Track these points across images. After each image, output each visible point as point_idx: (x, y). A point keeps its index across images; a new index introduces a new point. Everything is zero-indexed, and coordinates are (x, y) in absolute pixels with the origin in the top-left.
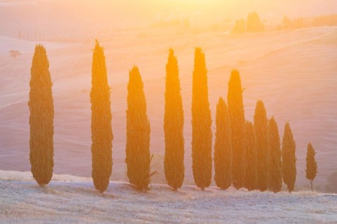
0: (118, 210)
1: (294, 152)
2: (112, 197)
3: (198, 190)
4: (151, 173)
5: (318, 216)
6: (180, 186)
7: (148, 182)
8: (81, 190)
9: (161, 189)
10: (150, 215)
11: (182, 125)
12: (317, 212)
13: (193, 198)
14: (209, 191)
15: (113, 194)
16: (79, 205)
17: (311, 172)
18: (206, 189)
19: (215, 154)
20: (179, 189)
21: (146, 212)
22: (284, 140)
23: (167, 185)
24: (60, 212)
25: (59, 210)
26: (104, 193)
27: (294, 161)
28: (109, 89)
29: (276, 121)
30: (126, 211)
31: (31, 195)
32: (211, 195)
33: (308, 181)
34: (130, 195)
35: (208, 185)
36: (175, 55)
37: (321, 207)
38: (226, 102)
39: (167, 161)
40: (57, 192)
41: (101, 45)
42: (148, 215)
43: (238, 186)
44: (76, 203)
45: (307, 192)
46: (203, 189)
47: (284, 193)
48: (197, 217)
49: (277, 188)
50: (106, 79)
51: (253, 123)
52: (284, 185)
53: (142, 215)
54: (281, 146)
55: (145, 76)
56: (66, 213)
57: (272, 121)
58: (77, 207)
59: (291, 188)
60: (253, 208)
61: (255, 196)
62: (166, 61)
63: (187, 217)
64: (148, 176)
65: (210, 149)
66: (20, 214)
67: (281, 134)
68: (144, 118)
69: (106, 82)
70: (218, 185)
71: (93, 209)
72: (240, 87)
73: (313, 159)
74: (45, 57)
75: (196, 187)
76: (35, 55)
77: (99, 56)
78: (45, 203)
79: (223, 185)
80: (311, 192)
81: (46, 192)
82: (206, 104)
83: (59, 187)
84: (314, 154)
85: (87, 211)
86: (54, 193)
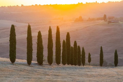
0: (32, 70)
1: (85, 55)
2: (32, 66)
3: (57, 65)
4: (43, 60)
5: (88, 73)
6: (52, 64)
7: (43, 63)
8: (23, 64)
9: (46, 64)
10: (41, 72)
11: (52, 47)
12: (88, 72)
13: (55, 67)
14: (60, 65)
15: (33, 66)
16: (21, 69)
17: (90, 61)
18: (59, 65)
19: (62, 55)
20: (51, 65)
21: (39, 71)
22: (82, 52)
23: (48, 64)
24: (15, 71)
25: (15, 70)
26: (30, 65)
27: (85, 57)
28: (32, 37)
29: (80, 46)
30: (34, 71)
31: (8, 66)
32: (60, 66)
33: (89, 63)
34: (37, 66)
35: (59, 64)
36: (51, 28)
37: (89, 70)
38: (65, 41)
39: (48, 57)
40: (17, 65)
41: (30, 25)
42: (40, 72)
43: (68, 64)
44: (20, 68)
45: (88, 66)
46: (58, 65)
47: (82, 66)
48: (54, 72)
49: (80, 65)
50: (31, 34)
51: (73, 47)
52: (82, 64)
53: (38, 72)
54: (81, 53)
55: (42, 34)
56: (16, 71)
57: (79, 46)
58: (20, 69)
59: (84, 65)
60: (71, 70)
61: (72, 67)
62: (49, 30)
63: (51, 72)
64: (42, 61)
65: (60, 54)
66: (3, 71)
67: (81, 50)
68: (42, 45)
69: (31, 35)
70: (63, 64)
71: (25, 70)
72: (69, 37)
73: (90, 57)
74: (14, 28)
75: (56, 64)
76: (11, 27)
77: (29, 28)
78: (11, 68)
79: (64, 64)
80: (89, 66)
81: (14, 65)
82: (60, 42)
83: (17, 64)
84: (90, 56)
85: (23, 70)
86: (16, 65)
